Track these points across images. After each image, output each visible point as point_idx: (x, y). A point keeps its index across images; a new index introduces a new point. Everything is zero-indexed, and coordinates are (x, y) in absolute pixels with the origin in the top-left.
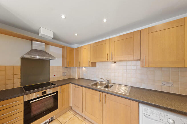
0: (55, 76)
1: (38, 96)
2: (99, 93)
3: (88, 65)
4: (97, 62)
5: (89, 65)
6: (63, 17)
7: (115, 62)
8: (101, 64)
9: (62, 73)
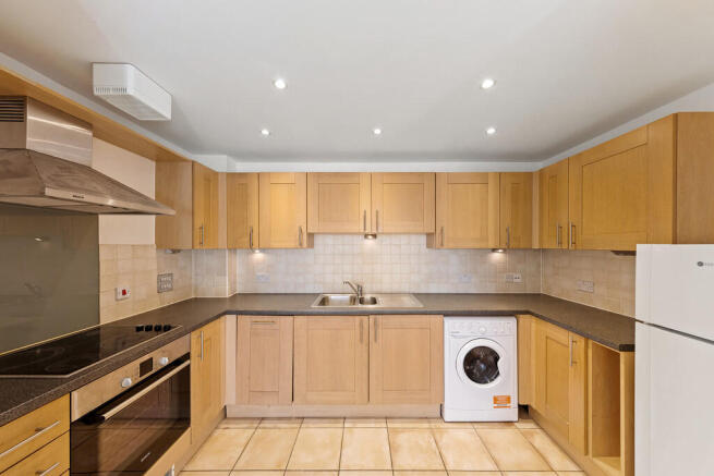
0: (124, 292)
1: (129, 382)
2: (357, 318)
3: (298, 243)
4: (319, 233)
5: (301, 244)
6: (280, 84)
7: (375, 236)
8: (329, 240)
9: (155, 278)
